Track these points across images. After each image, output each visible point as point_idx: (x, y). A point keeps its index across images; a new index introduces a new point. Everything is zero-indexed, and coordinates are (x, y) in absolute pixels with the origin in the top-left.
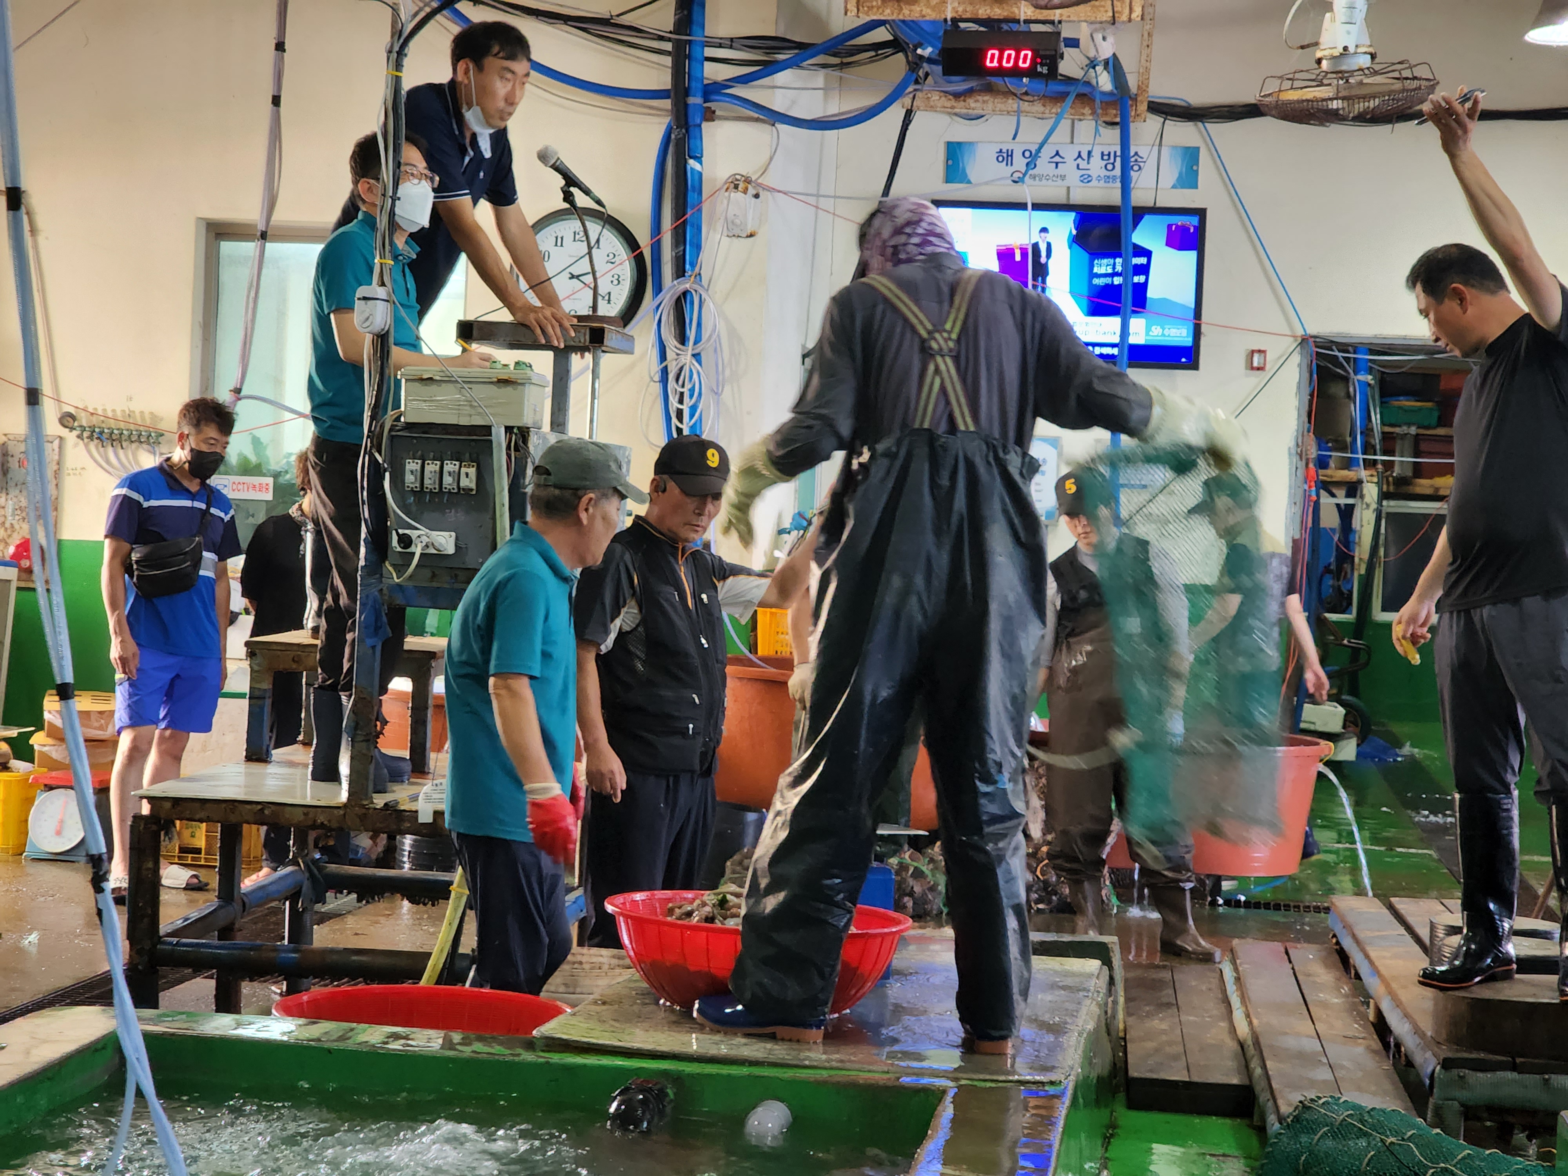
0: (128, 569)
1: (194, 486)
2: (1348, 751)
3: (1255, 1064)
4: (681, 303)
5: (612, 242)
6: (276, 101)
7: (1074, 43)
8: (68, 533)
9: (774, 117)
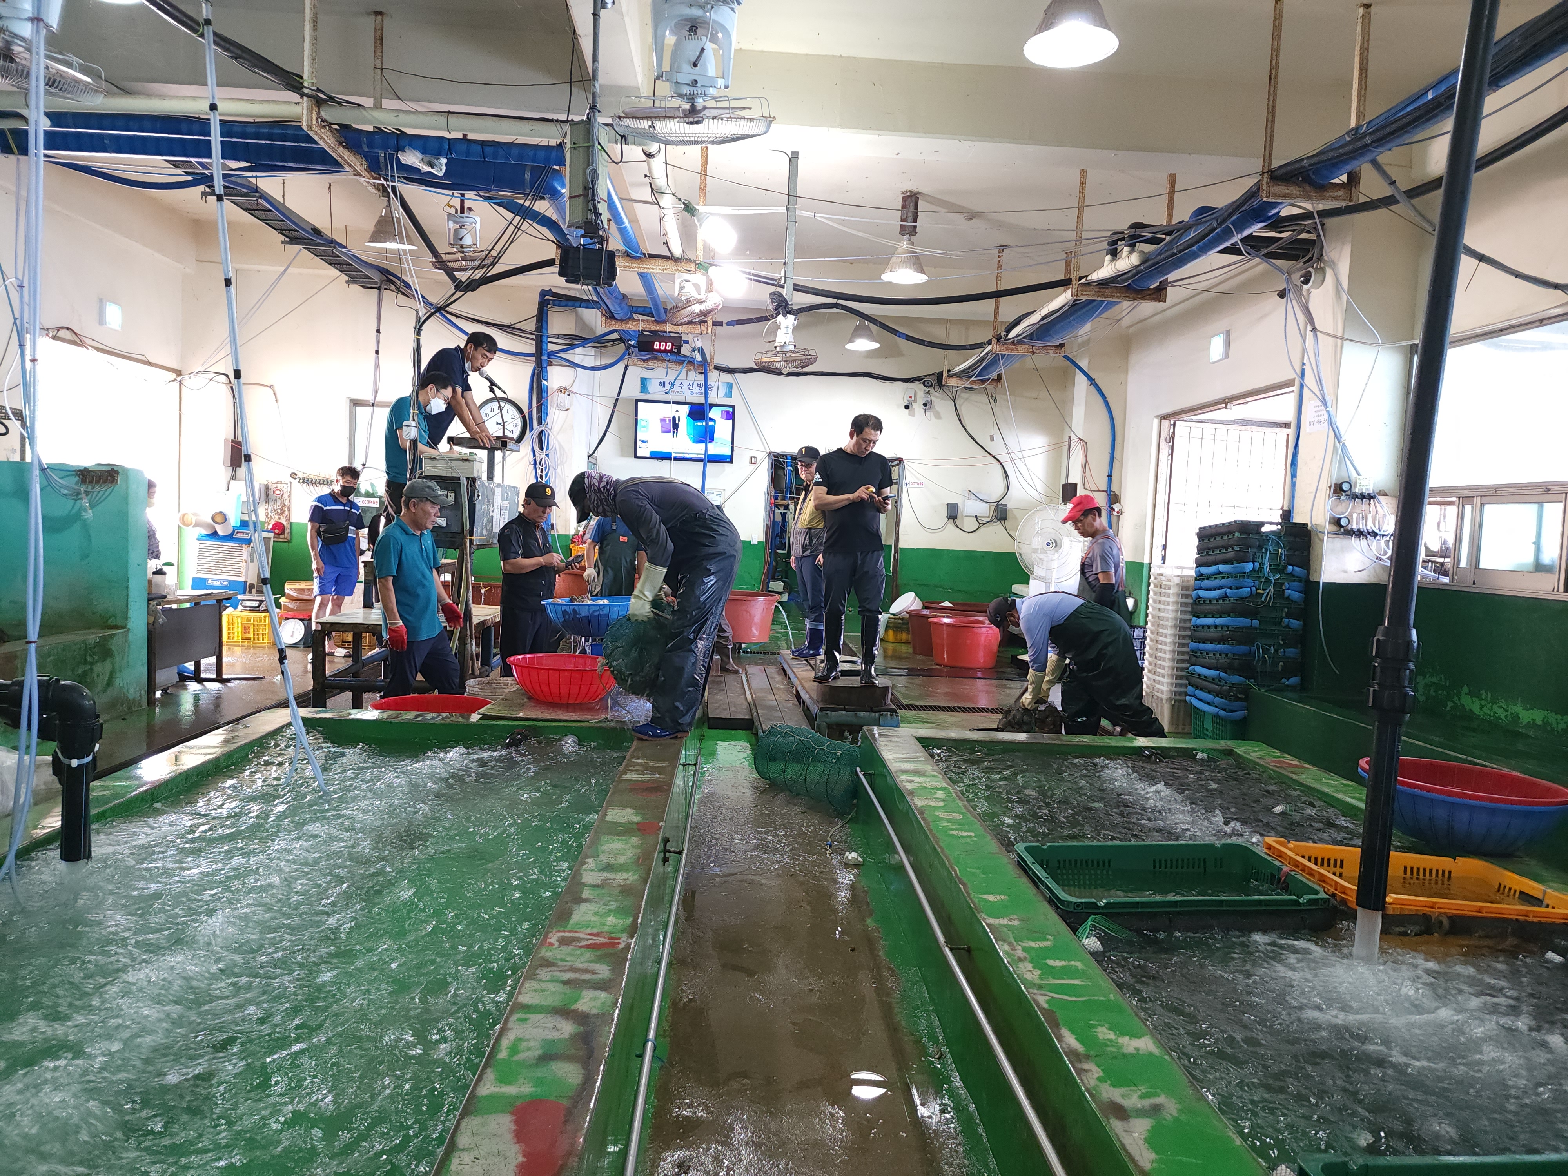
0: (319, 534)
1: (344, 500)
2: (785, 597)
3: (754, 711)
4: (540, 435)
5: (513, 411)
6: (377, 352)
7: (687, 342)
8: (293, 519)
9: (575, 365)
